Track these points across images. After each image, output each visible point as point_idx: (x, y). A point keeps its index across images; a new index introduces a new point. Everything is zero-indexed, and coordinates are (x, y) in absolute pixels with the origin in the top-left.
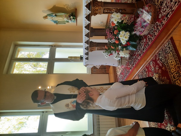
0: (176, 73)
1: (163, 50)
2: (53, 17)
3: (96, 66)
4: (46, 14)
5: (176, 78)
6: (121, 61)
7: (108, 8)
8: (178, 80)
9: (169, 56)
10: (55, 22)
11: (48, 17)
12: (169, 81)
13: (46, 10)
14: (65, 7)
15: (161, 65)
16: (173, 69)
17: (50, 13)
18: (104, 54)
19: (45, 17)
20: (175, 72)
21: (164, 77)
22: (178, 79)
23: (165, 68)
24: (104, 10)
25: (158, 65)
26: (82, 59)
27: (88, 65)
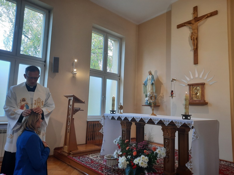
2: (151, 81)
3: (103, 129)
4: (153, 74)
6: (112, 159)
7: (170, 144)
10: (146, 82)
11: (151, 76)
13: (158, 74)
14: (161, 95)
17: (155, 78)
18: (119, 139)
19: (150, 73)
24: (168, 139)
27: (104, 119)
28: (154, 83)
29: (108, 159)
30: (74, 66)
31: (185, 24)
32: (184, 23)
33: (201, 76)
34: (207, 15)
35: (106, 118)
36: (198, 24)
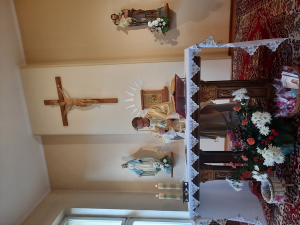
2: (136, 164)
3: (219, 220)
7: (225, 89)
10: (137, 172)
11: (130, 165)
14: (156, 151)
24: (218, 93)
26: (186, 200)
27: (199, 217)
28: (139, 159)
29: (274, 192)
31: (64, 115)
32: (62, 115)
33: (133, 95)
34: (58, 88)
35: (197, 214)
36: (67, 98)
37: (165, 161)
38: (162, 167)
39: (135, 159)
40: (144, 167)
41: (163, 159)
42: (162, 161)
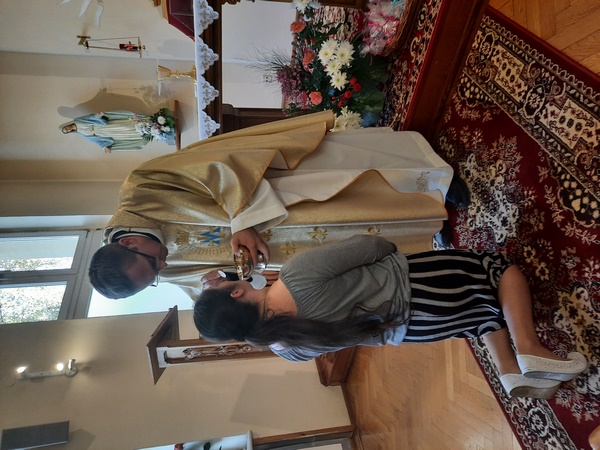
0: (535, 91)
1: (469, 64)
2: (96, 124)
5: (538, 106)
8: (547, 105)
9: (495, 63)
10: (101, 142)
11: (80, 126)
12: (514, 139)
14: (139, 96)
15: (474, 115)
16: (519, 86)
20: (529, 89)
21: (495, 144)
22: (546, 103)
23: (491, 110)
25: (468, 121)
28: (102, 114)
30: (46, 373)
37: (161, 120)
38: (155, 132)
39: (92, 115)
40: (116, 132)
41: (157, 115)
42: (154, 119)
